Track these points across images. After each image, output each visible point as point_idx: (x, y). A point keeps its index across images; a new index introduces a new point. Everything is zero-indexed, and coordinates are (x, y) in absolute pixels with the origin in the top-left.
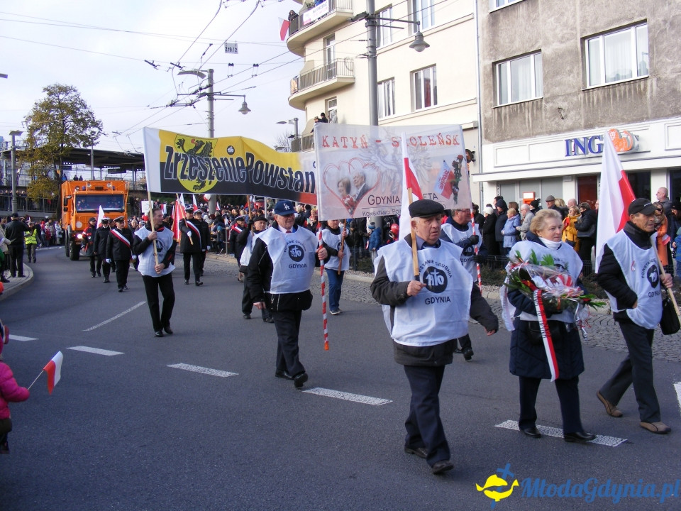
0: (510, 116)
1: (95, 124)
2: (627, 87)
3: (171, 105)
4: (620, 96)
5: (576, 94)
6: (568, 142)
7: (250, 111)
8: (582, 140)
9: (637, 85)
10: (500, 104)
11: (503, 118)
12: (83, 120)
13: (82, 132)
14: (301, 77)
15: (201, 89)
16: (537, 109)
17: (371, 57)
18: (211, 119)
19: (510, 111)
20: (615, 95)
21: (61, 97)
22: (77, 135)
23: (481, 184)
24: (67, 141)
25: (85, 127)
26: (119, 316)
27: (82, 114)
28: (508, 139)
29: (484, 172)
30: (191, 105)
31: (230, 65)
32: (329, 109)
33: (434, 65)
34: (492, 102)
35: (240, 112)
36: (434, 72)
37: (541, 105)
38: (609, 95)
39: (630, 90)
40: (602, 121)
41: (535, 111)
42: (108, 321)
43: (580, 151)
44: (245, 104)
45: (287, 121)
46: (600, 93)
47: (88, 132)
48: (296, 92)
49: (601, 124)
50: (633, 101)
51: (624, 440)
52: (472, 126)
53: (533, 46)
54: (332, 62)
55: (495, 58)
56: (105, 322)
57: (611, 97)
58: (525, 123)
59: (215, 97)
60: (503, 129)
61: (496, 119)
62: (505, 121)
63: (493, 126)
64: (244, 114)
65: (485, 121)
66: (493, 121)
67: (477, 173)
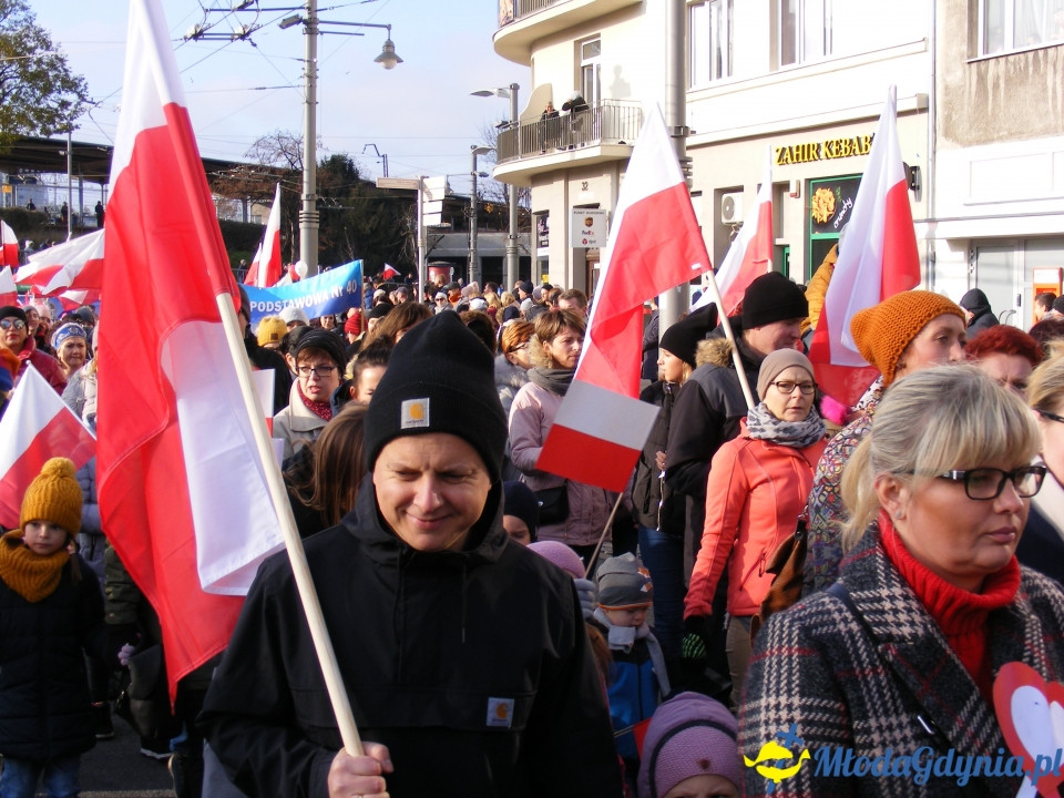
0: (1008, 80)
1: (71, 85)
3: (195, 36)
7: (400, 61)
10: (986, 52)
11: (990, 86)
12: (41, 75)
13: (39, 102)
18: (312, 77)
19: (1007, 71)
22: (29, 108)
24: (7, 121)
25: (46, 91)
27: (39, 62)
28: (1000, 138)
29: (938, 216)
30: (242, 37)
32: (584, 63)
34: (965, 48)
35: (379, 64)
44: (389, 46)
45: (495, 91)
47: (53, 102)
48: (509, 22)
52: (913, 105)
58: (1045, 100)
60: (990, 114)
61: (974, 89)
62: (994, 100)
63: (966, 107)
64: (388, 68)
65: (946, 94)
66: (966, 94)
67: (924, 218)
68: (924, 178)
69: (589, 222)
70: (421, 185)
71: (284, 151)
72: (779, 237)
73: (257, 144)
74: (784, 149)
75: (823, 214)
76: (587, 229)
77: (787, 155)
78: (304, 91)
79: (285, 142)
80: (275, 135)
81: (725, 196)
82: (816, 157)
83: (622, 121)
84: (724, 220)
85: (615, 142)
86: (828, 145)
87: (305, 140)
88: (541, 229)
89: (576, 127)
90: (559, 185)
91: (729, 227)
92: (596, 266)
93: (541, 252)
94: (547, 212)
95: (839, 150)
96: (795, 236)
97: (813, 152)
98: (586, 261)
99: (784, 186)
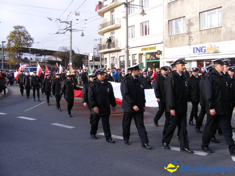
0: (174, 39)
1: (31, 39)
2: (215, 30)
3: (57, 33)
4: (212, 33)
5: (197, 32)
6: (194, 48)
7: (84, 36)
8: (199, 48)
9: (218, 29)
10: (171, 35)
11: (172, 40)
12: (27, 38)
13: (26, 42)
14: (102, 24)
15: (67, 28)
16: (184, 37)
17: (126, 18)
18: (71, 38)
19: (174, 37)
20: (210, 32)
21: (19, 30)
22: (25, 43)
23: (164, 62)
24: (21, 45)
25: (27, 40)
26: (36, 106)
27: (26, 36)
28: (173, 47)
29: (165, 58)
30: (63, 33)
31: (77, 20)
32: (112, 36)
33: (148, 21)
34: (168, 34)
35: (81, 36)
36: (148, 23)
37: (185, 35)
38: (208, 32)
39: (216, 31)
40: (206, 41)
41: (183, 37)
42: (32, 108)
43: (198, 51)
44: (83, 33)
45: (98, 39)
46: (205, 32)
47: (28, 42)
48: (100, 29)
49: (206, 42)
50: (217, 35)
51: (208, 154)
52: (161, 42)
53: (182, 15)
54: (113, 19)
55: (169, 19)
56: (31, 108)
57: (209, 33)
58: (179, 42)
59: (72, 31)
60: (172, 43)
61: (169, 40)
62: (172, 41)
63: (168, 42)
64: (82, 37)
65: (166, 41)
67: (163, 58)
68: (162, 53)
69: (113, 60)
70: (89, 54)
71: (64, 49)
72: (142, 61)
73: (60, 48)
75: (148, 58)
76: (113, 61)
77: (143, 49)
81: (134, 55)
83: (118, 44)
84: (134, 59)
85: (117, 48)
86: (149, 48)
87: (70, 47)
88: (106, 61)
90: (108, 54)
91: (134, 60)
92: (114, 66)
93: (106, 64)
94: (107, 58)
95: (150, 49)
96: (144, 61)
97: (147, 49)
98: (113, 66)
99: (142, 54)
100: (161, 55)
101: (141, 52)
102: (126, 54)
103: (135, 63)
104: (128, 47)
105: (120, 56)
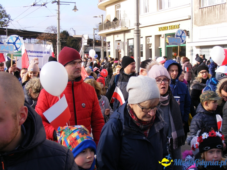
0: (208, 12)
1: (7, 16)
3: (33, 5)
7: (78, 10)
10: (203, 6)
16: (223, 8)
18: (59, 14)
23: (192, 47)
25: (2, 18)
28: (206, 25)
29: (193, 41)
30: (44, 5)
34: (198, 5)
37: (225, 6)
41: (221, 10)
44: (75, 7)
45: (98, 16)
47: (3, 20)
48: (101, 1)
52: (188, 18)
58: (216, 16)
59: (60, 3)
60: (204, 19)
62: (205, 15)
63: (199, 18)
64: (75, 11)
65: (195, 15)
66: (199, 15)
67: (190, 42)
68: (190, 33)
69: (119, 44)
70: (83, 36)
71: (53, 30)
72: (160, 46)
73: (47, 28)
74: (160, 28)
77: (161, 29)
78: (57, 17)
79: (53, 28)
80: (51, 26)
81: (148, 38)
82: (167, 29)
83: (125, 22)
84: (148, 43)
85: (124, 27)
86: (170, 27)
87: (58, 28)
88: (108, 46)
89: (116, 24)
90: (112, 36)
91: (149, 44)
92: (120, 53)
93: (109, 51)
94: (110, 42)
95: (172, 28)
96: (163, 46)
97: (166, 28)
98: (118, 53)
99: (160, 36)
100: (187, 37)
101: (159, 33)
102: (135, 35)
103: (150, 48)
104: (138, 24)
105: (128, 39)
